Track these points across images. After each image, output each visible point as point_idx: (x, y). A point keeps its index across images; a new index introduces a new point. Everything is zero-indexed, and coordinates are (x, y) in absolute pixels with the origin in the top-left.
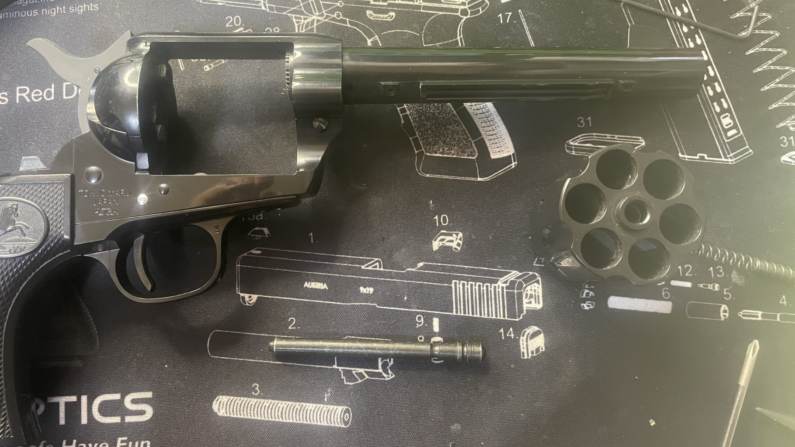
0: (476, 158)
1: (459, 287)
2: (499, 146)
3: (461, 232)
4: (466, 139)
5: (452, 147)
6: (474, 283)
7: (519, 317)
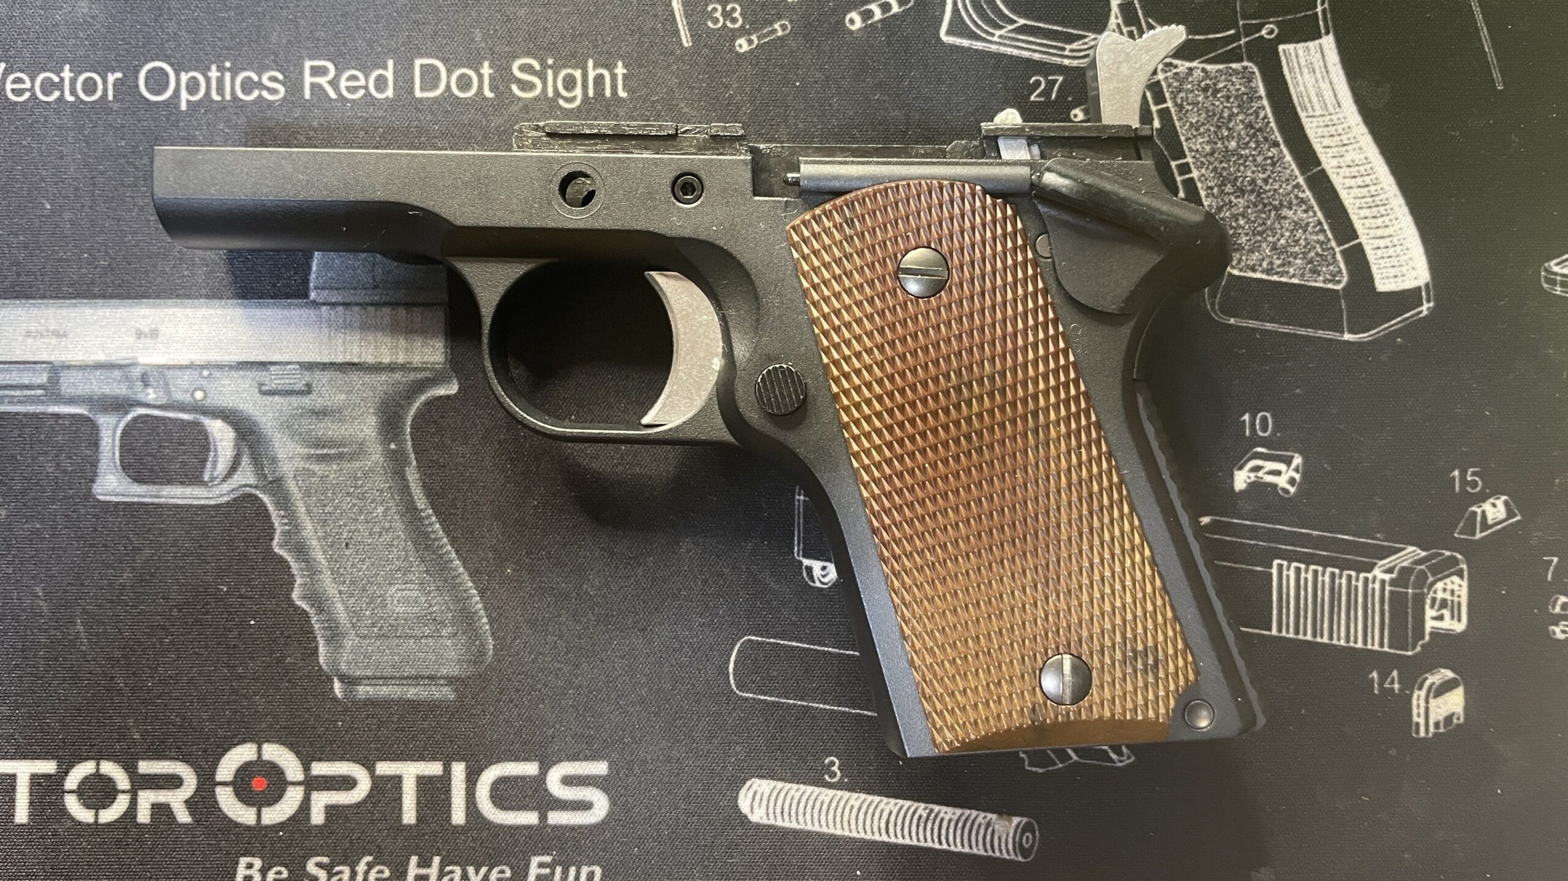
0: (1344, 289)
1: (1288, 576)
2: (1396, 264)
3: (1300, 453)
4: (1322, 243)
5: (1291, 259)
6: (1320, 569)
7: (1414, 648)
